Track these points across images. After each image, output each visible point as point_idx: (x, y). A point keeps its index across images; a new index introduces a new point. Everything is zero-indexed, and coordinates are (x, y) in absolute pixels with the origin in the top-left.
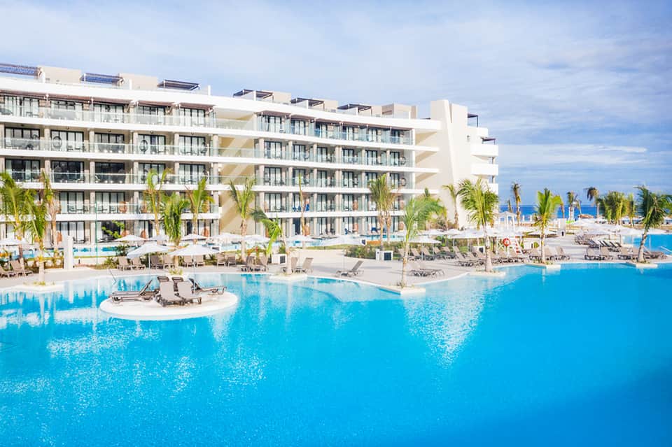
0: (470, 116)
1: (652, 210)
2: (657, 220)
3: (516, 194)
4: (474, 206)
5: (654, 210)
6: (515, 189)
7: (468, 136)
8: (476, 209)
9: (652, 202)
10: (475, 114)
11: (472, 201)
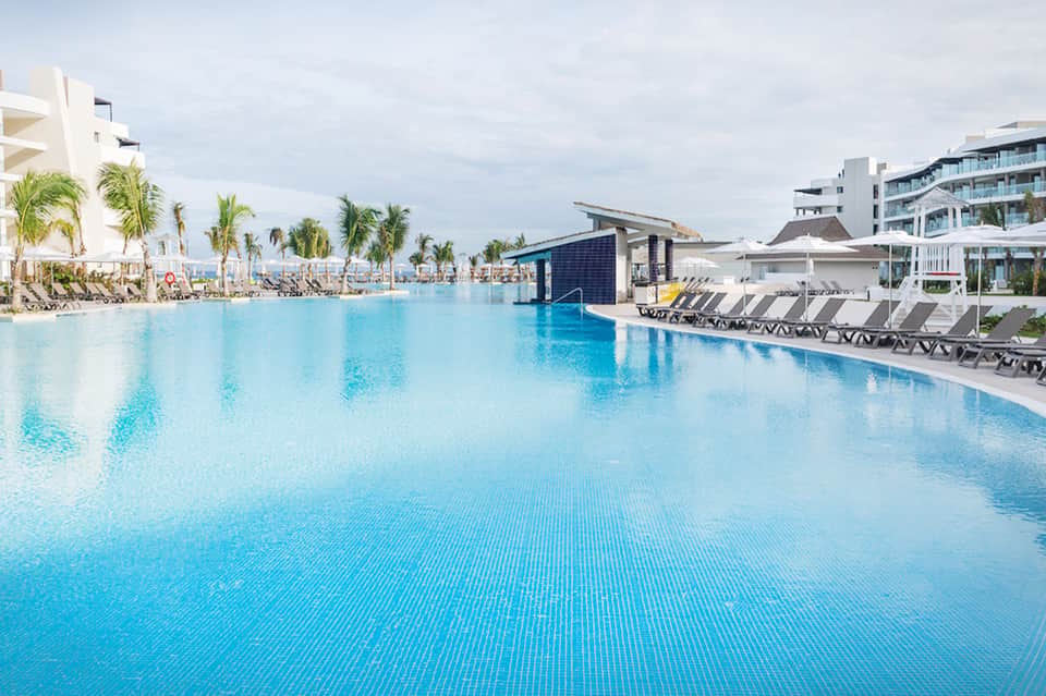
0: (98, 102)
1: (355, 227)
2: (361, 239)
3: (178, 218)
4: (126, 205)
5: (358, 228)
6: (176, 211)
7: (96, 134)
8: (130, 209)
9: (355, 217)
10: (107, 100)
11: (123, 195)
